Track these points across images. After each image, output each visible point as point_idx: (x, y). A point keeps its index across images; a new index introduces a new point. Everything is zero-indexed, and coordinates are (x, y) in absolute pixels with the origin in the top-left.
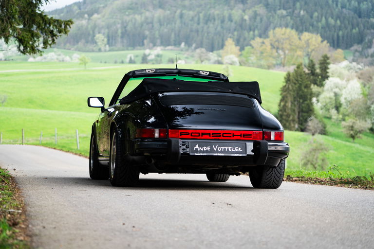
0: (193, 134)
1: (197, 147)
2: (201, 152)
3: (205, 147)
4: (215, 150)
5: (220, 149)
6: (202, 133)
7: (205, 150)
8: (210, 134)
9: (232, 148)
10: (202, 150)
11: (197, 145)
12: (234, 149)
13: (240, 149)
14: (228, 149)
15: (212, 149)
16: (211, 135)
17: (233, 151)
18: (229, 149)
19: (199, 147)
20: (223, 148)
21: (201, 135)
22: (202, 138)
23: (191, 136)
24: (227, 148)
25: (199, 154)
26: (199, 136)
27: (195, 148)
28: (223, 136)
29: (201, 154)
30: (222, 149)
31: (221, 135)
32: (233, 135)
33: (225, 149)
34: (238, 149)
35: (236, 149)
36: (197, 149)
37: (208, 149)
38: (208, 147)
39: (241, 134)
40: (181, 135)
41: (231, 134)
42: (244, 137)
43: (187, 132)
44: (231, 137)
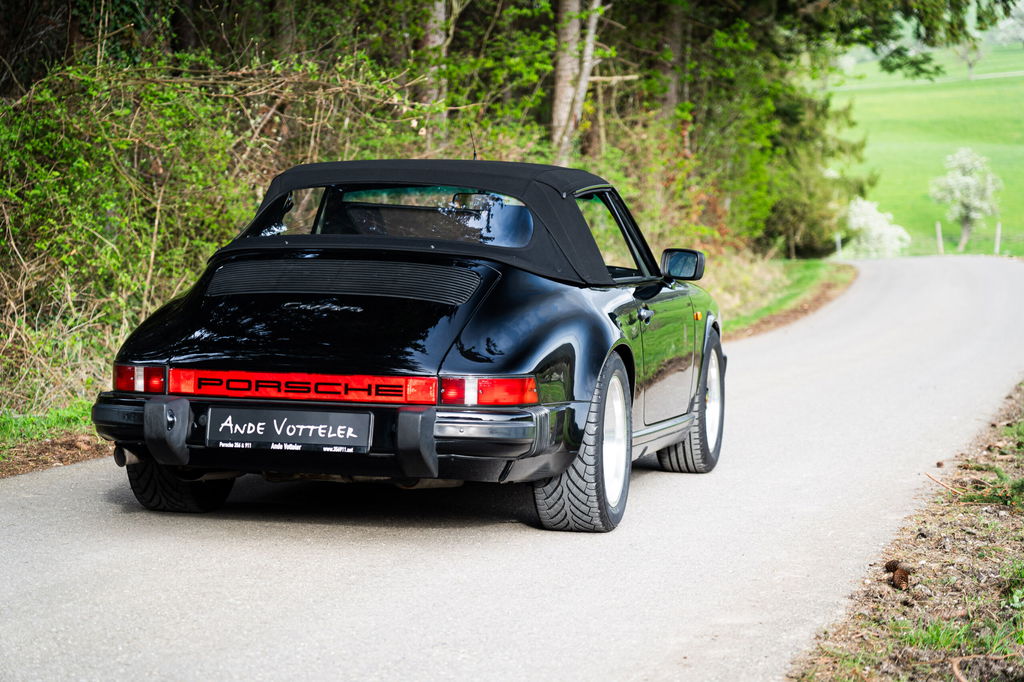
0: (232, 385)
1: (228, 422)
2: (242, 438)
3: (250, 425)
4: (279, 432)
5: (291, 430)
6: (258, 382)
7: (249, 432)
8: (279, 383)
9: (327, 429)
10: (242, 432)
11: (230, 418)
12: (334, 431)
13: (350, 430)
14: (316, 431)
15: (269, 429)
16: (283, 387)
17: (330, 436)
18: (320, 431)
19: (234, 423)
20: (302, 427)
21: (254, 385)
22: (257, 394)
23: (228, 388)
24: (312, 428)
25: (230, 445)
26: (249, 389)
27: (223, 425)
28: (317, 392)
29: (237, 445)
30: (298, 430)
31: (312, 387)
32: (347, 390)
33: (306, 431)
34: (346, 430)
35: (339, 432)
36: (227, 429)
37: (259, 429)
38: (260, 424)
39: (370, 386)
40: (200, 387)
41: (339, 384)
42: (377, 394)
43: (217, 377)
44: (339, 393)
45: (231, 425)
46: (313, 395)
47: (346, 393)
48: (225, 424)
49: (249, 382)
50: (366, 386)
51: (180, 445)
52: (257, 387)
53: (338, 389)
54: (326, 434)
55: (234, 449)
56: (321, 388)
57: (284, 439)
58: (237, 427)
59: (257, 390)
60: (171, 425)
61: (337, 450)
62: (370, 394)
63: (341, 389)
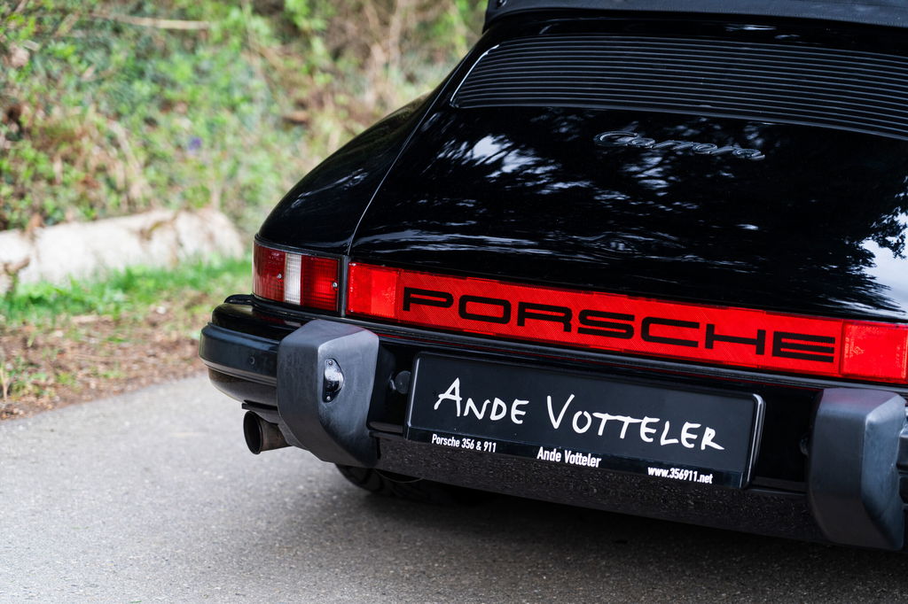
0: (471, 307)
1: (453, 393)
2: (470, 427)
3: (497, 401)
4: (556, 425)
5: (582, 422)
6: (523, 306)
7: (494, 417)
8: (568, 314)
9: (659, 427)
10: (480, 416)
11: (456, 384)
12: (675, 432)
13: (710, 433)
14: (634, 428)
15: (535, 414)
16: (575, 322)
17: (663, 442)
18: (644, 430)
19: (464, 396)
20: (605, 417)
21: (514, 314)
22: (521, 332)
23: (463, 314)
24: (627, 420)
25: (453, 443)
26: (505, 319)
27: (442, 397)
28: (646, 336)
29: (468, 444)
30: (597, 422)
31: (637, 325)
32: (712, 337)
33: (614, 427)
34: (700, 433)
35: (685, 435)
36: (449, 404)
37: (514, 412)
38: (517, 402)
39: (762, 333)
40: (406, 308)
41: (695, 325)
42: (776, 353)
43: (443, 289)
44: (694, 344)
45: (457, 398)
46: (636, 343)
47: (709, 345)
48: (447, 395)
49: (506, 305)
50: (754, 336)
51: (353, 431)
52: (522, 316)
53: (689, 334)
54: (657, 437)
56: (655, 330)
57: (566, 439)
58: (470, 403)
59: (521, 323)
60: (332, 389)
61: (679, 474)
62: (760, 351)
63: (699, 335)
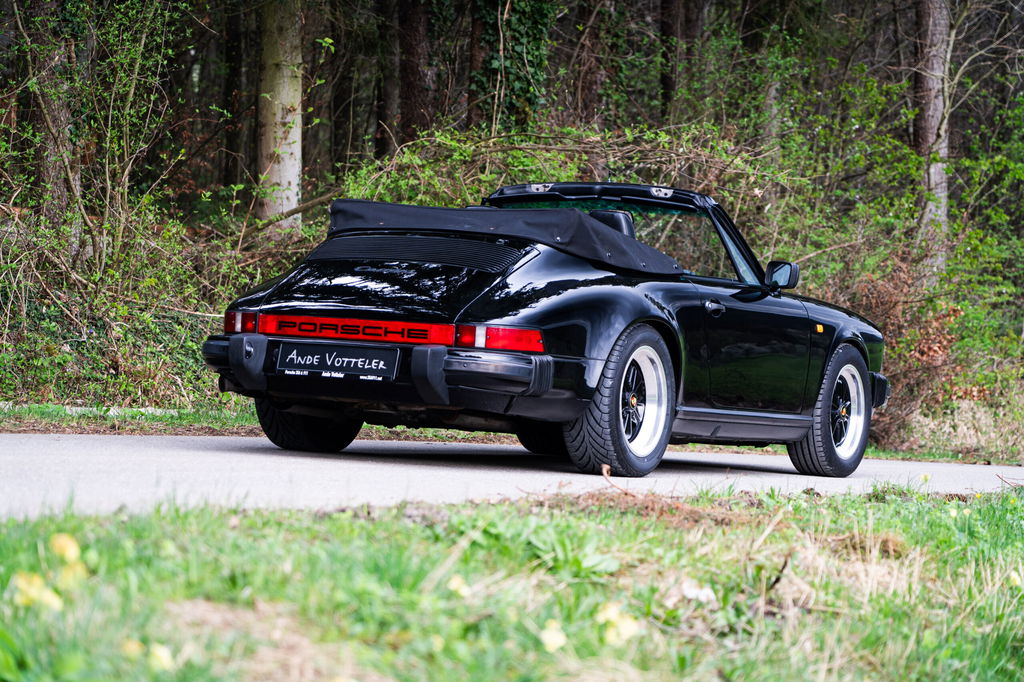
0: (303, 327)
1: (293, 355)
2: (300, 367)
3: (309, 357)
4: (329, 363)
5: (338, 362)
6: (321, 325)
7: (308, 363)
8: (337, 326)
9: (365, 362)
10: (303, 363)
11: (295, 351)
12: (370, 364)
13: (382, 363)
14: (356, 363)
15: (322, 361)
16: (340, 330)
17: (366, 367)
18: (359, 363)
19: (298, 356)
20: (346, 360)
21: (318, 326)
22: (321, 335)
23: (300, 330)
24: (354, 360)
25: (293, 373)
26: (315, 331)
28: (364, 334)
29: (298, 373)
30: (343, 361)
31: (361, 329)
32: (386, 332)
33: (349, 363)
34: (378, 363)
35: (373, 364)
36: (292, 360)
37: (315, 360)
38: (316, 357)
39: (403, 330)
40: (280, 329)
41: (380, 328)
42: (408, 336)
43: (293, 321)
44: (380, 335)
45: (295, 357)
46: (361, 336)
47: (385, 335)
48: (291, 356)
49: (315, 325)
50: (400, 330)
51: (257, 372)
52: (321, 328)
53: (379, 331)
54: (364, 365)
55: (295, 375)
56: (367, 331)
57: (333, 368)
58: (300, 358)
59: (320, 331)
60: (248, 353)
61: (370, 378)
62: (403, 336)
63: (382, 332)
